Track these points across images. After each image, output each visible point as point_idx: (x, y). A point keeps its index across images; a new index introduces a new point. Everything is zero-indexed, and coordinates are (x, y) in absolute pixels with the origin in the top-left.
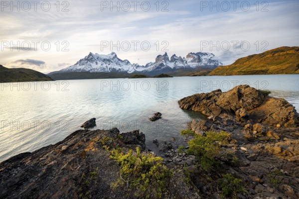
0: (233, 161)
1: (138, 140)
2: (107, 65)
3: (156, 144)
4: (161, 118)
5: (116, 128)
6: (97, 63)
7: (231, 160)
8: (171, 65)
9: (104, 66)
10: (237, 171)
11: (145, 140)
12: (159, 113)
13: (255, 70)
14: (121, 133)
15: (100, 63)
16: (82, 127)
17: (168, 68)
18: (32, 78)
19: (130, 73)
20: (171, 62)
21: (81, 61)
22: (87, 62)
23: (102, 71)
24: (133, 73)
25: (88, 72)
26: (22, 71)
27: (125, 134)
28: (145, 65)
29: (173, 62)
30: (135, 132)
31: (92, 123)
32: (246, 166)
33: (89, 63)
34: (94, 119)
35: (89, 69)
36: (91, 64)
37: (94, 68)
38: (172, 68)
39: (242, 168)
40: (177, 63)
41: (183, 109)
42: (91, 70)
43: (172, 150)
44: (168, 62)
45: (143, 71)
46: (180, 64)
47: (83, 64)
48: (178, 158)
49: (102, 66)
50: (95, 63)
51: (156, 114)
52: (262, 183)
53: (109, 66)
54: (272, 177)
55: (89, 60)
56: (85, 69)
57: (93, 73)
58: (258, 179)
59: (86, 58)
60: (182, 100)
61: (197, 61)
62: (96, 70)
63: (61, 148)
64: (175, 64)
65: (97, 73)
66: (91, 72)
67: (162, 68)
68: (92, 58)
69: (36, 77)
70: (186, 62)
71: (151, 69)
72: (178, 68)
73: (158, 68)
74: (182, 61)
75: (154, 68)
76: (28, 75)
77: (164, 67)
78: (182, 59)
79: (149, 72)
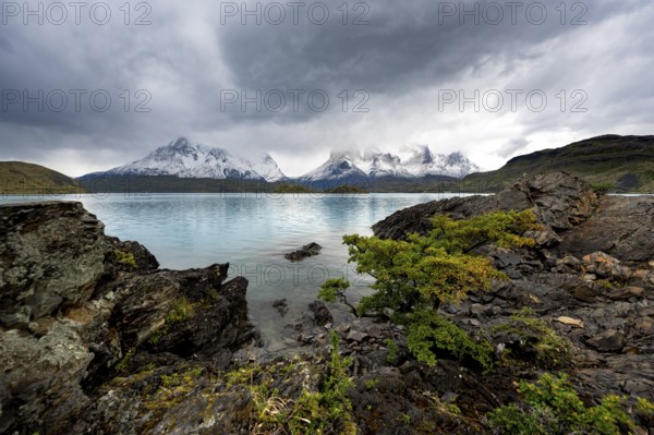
2: (220, 161)
6: (196, 157)
7: (535, 341)
8: (365, 167)
9: (213, 163)
15: (202, 159)
17: (358, 175)
19: (271, 181)
20: (365, 160)
21: (159, 150)
22: (173, 155)
23: (207, 176)
25: (175, 177)
26: (17, 168)
29: (370, 160)
33: (177, 155)
35: (178, 170)
36: (184, 158)
37: (188, 168)
38: (368, 173)
42: (182, 172)
44: (357, 160)
46: (385, 167)
47: (163, 159)
49: (206, 164)
50: (191, 157)
53: (223, 166)
55: (178, 150)
56: (168, 169)
59: (173, 144)
61: (422, 159)
64: (374, 164)
66: (181, 176)
67: (345, 173)
68: (185, 147)
69: (50, 184)
70: (399, 160)
71: (321, 175)
72: (381, 173)
73: (335, 173)
74: (389, 158)
75: (328, 173)
76: (28, 178)
77: (349, 171)
78: (389, 155)
79: (313, 179)
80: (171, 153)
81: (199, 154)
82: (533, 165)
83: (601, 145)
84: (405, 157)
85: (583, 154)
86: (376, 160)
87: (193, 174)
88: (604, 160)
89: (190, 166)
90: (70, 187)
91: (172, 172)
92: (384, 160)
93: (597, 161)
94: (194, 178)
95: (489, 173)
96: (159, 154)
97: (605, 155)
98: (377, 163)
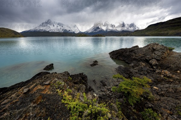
0: (149, 97)
1: (82, 80)
3: (95, 83)
4: (97, 64)
5: (67, 72)
6: (54, 26)
7: (148, 96)
8: (104, 28)
9: (59, 27)
10: (153, 104)
11: (87, 80)
12: (96, 61)
13: (160, 33)
14: (70, 75)
15: (56, 26)
16: (44, 69)
17: (102, 31)
18: (10, 35)
19: (76, 33)
20: (104, 26)
21: (43, 24)
22: (47, 25)
23: (58, 31)
24: (78, 33)
25: (48, 32)
26: (3, 30)
27: (73, 75)
29: (106, 26)
30: (80, 74)
31: (51, 67)
32: (159, 101)
33: (48, 25)
34: (53, 64)
36: (50, 26)
37: (52, 29)
38: (105, 30)
39: (156, 102)
41: (112, 58)
42: (50, 30)
43: (106, 87)
45: (85, 32)
46: (111, 28)
47: (44, 26)
48: (110, 92)
49: (57, 28)
50: (52, 26)
51: (94, 62)
52: (172, 115)
54: (179, 110)
55: (48, 23)
56: (46, 30)
57: (52, 32)
58: (169, 112)
59: (47, 22)
60: (111, 52)
62: (53, 31)
63: (23, 90)
64: (107, 27)
65: (54, 33)
66: (50, 31)
67: (98, 30)
68: (50, 22)
69: (13, 34)
70: (115, 26)
71: (91, 31)
72: (109, 30)
73: (95, 30)
74: (112, 26)
75: (93, 30)
76: (7, 33)
77: (100, 30)
78: (112, 24)
79: (89, 32)
80: (46, 24)
81: (55, 25)
82: (156, 27)
83: (178, 20)
84: (117, 25)
85: (172, 23)
86: (108, 26)
88: (178, 25)
89: (52, 28)
90: (19, 35)
91: (48, 30)
92: (110, 26)
93: (176, 26)
94: (54, 32)
95: (142, 30)
96: (43, 25)
97: (179, 24)
98: (108, 27)
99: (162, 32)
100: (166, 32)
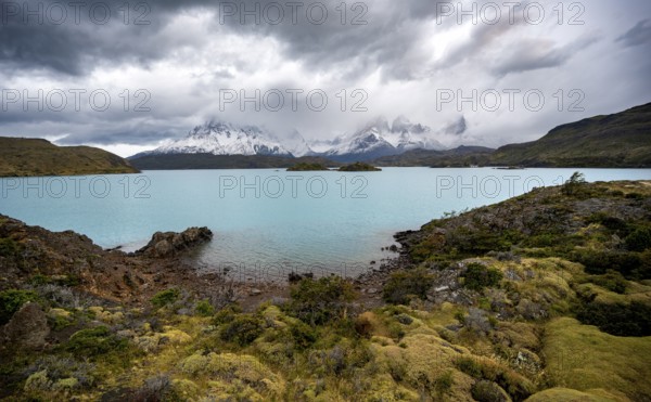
2: (250, 138)
6: (228, 135)
8: (393, 140)
9: (244, 140)
15: (234, 135)
17: (385, 147)
19: (298, 156)
20: (393, 132)
21: (197, 129)
22: (209, 133)
23: (239, 152)
25: (210, 155)
28: (332, 140)
29: (399, 131)
33: (212, 133)
35: (213, 147)
36: (218, 136)
37: (221, 144)
38: (395, 146)
40: (406, 135)
42: (217, 149)
44: (385, 132)
45: (326, 153)
46: (414, 139)
47: (201, 137)
49: (238, 141)
50: (224, 134)
53: (254, 142)
55: (213, 128)
56: (205, 147)
57: (220, 156)
59: (208, 123)
64: (403, 136)
66: (216, 153)
67: (372, 146)
69: (107, 165)
70: (430, 131)
71: (347, 148)
72: (410, 146)
73: (361, 146)
74: (419, 129)
75: (353, 147)
76: (92, 161)
77: (376, 144)
78: (419, 125)
79: (340, 153)
81: (232, 132)
82: (580, 134)
85: (640, 120)
86: (405, 131)
87: (227, 151)
89: (224, 143)
91: (208, 149)
92: (413, 132)
94: (227, 156)
95: (526, 144)
96: (197, 132)
99: (601, 153)
100: (615, 153)
